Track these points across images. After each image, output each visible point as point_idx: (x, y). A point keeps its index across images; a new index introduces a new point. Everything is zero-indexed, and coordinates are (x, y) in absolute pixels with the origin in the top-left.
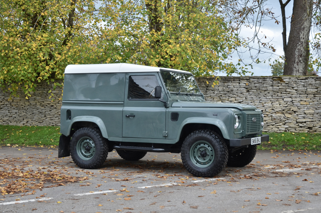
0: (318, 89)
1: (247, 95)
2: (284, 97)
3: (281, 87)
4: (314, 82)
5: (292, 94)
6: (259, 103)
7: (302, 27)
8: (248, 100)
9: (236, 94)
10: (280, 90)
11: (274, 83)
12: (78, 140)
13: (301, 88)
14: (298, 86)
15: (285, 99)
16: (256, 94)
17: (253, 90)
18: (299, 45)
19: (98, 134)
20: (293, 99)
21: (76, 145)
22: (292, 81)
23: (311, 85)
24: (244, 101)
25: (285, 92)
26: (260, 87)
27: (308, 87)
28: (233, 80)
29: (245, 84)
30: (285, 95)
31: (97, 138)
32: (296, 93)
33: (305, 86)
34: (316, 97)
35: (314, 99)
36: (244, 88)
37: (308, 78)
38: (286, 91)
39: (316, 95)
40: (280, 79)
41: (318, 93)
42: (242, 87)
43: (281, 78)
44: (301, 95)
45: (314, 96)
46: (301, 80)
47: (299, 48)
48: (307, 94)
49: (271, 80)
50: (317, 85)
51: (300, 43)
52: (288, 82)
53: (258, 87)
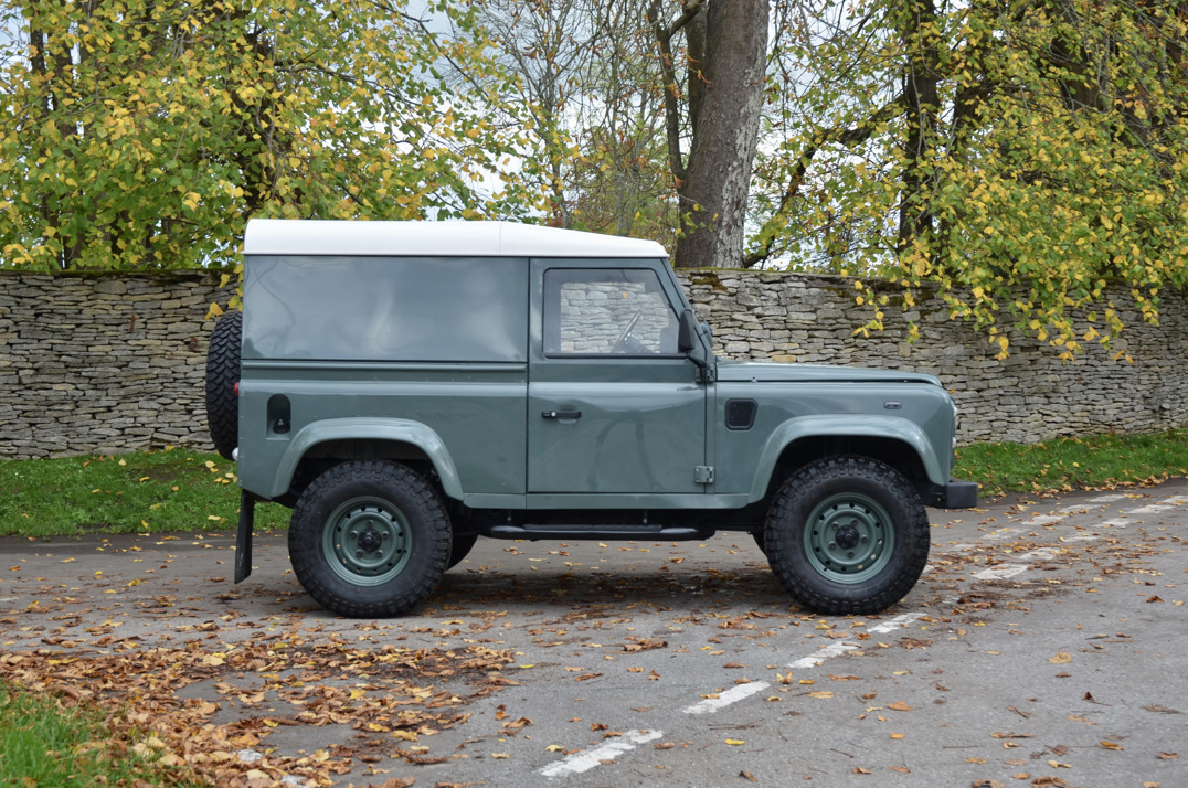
0: (819, 312)
2: (727, 337)
3: (716, 307)
4: (804, 291)
5: (750, 330)
7: (742, 111)
9: (579, 328)
10: (714, 314)
11: (695, 292)
12: (330, 512)
13: (773, 311)
14: (764, 303)
15: (731, 346)
18: (734, 169)
19: (423, 486)
20: (753, 345)
21: (321, 532)
22: (747, 287)
23: (798, 301)
25: (729, 324)
27: (791, 308)
29: (606, 292)
30: (731, 330)
31: (420, 499)
32: (760, 327)
33: (783, 302)
34: (815, 340)
35: (811, 346)
36: (603, 309)
37: (788, 276)
38: (732, 320)
39: (816, 333)
40: (714, 280)
41: (821, 327)
42: (597, 303)
43: (715, 276)
44: (773, 333)
45: (810, 337)
46: (769, 283)
47: (734, 179)
48: (791, 330)
49: (687, 282)
50: (815, 302)
51: (735, 164)
52: (735, 291)
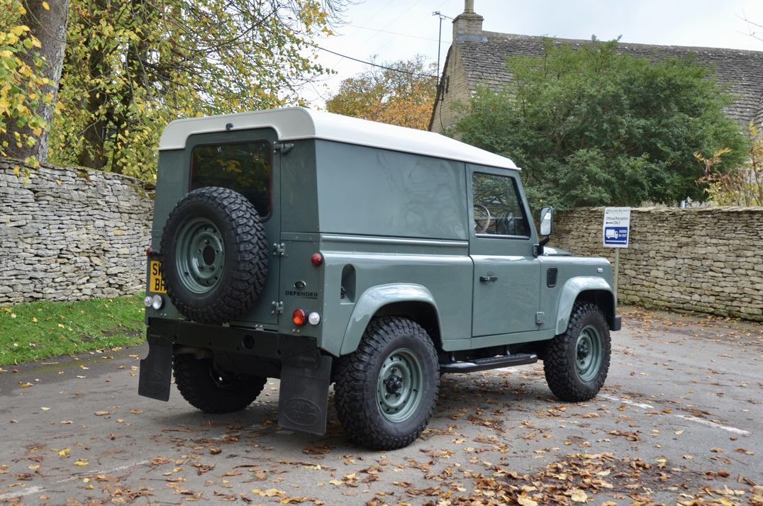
0: (130, 202)
1: (35, 209)
2: (95, 216)
3: (90, 194)
5: (105, 212)
6: (59, 231)
8: (38, 221)
9: (13, 204)
10: (89, 199)
11: (78, 183)
13: (112, 199)
15: (96, 223)
16: (56, 207)
17: (48, 198)
20: (106, 223)
24: (29, 225)
25: (96, 207)
26: (59, 190)
28: (8, 167)
29: (31, 179)
30: (97, 212)
32: (108, 210)
34: (131, 220)
35: (130, 224)
38: (98, 204)
39: (131, 216)
40: (86, 175)
41: (132, 211)
44: (114, 214)
45: (129, 218)
48: (121, 213)
52: (96, 184)
53: (54, 190)
